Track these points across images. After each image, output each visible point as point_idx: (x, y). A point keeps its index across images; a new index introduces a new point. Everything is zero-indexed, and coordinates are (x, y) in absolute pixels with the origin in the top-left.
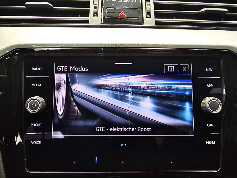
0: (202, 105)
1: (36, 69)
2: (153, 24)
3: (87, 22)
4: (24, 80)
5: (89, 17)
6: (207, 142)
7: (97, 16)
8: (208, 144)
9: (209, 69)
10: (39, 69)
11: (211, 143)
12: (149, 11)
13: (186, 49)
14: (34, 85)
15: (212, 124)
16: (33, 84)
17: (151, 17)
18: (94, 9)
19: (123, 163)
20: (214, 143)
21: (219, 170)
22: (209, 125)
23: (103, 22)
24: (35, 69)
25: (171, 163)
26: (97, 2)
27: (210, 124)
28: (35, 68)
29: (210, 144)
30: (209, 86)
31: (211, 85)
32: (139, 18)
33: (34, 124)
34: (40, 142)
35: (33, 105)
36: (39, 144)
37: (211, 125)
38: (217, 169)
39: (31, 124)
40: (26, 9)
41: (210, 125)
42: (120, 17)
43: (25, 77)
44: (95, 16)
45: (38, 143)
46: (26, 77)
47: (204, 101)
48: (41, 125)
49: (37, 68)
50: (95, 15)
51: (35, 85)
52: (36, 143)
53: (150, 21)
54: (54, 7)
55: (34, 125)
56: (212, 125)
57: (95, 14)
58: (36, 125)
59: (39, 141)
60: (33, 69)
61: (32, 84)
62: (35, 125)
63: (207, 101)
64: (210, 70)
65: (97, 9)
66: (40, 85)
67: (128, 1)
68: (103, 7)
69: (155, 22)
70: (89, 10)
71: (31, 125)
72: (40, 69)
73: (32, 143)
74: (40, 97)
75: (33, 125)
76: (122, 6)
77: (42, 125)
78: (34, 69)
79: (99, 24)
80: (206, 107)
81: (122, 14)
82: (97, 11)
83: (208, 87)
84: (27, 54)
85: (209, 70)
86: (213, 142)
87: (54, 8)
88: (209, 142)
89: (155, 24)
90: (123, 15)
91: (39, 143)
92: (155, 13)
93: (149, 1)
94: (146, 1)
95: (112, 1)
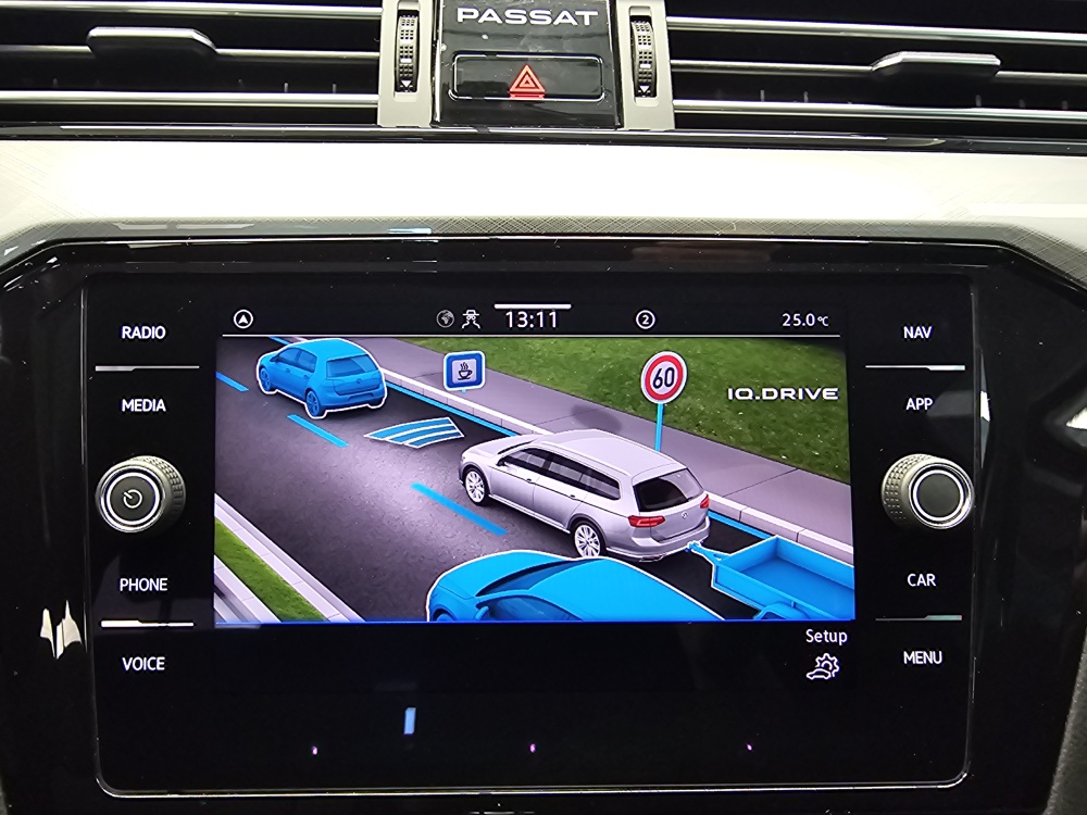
0: (886, 490)
1: (138, 334)
2: (665, 125)
3: (369, 115)
4: (89, 382)
5: (377, 93)
6: (909, 654)
7: (414, 89)
8: (910, 662)
9: (918, 329)
10: (154, 332)
11: (925, 662)
12: (648, 66)
13: (813, 240)
14: (133, 405)
15: (931, 577)
16: (128, 401)
17: (655, 95)
18: (402, 57)
19: (533, 748)
20: (938, 659)
21: (961, 780)
22: (914, 580)
23: (441, 118)
24: (134, 334)
25: (750, 747)
26: (415, 28)
27: (921, 576)
28: (137, 329)
29: (918, 662)
30: (918, 405)
31: (926, 399)
32: (603, 96)
33: (134, 582)
34: (160, 661)
35: (130, 497)
36: (159, 668)
37: (924, 582)
38: (950, 774)
39: (122, 580)
40: (93, 57)
41: (921, 580)
42: (518, 94)
43: (91, 369)
44: (407, 89)
45: (153, 664)
46: (98, 368)
47: (893, 475)
48: (163, 587)
49: (144, 328)
50: (406, 83)
51: (137, 405)
52: (145, 664)
53: (653, 111)
54: (218, 47)
55: (136, 584)
56: (929, 580)
57: (406, 79)
58: (144, 584)
59: (159, 658)
60: (126, 332)
61: (124, 402)
62: (138, 585)
63: (908, 471)
64: (923, 333)
65: (411, 57)
66: (159, 407)
67: (553, 21)
68: (441, 47)
69: (676, 114)
70: (375, 63)
71: (122, 585)
72: (160, 332)
73: (127, 667)
74: (160, 460)
75: (131, 584)
76: (525, 46)
77: (169, 584)
78: (131, 334)
79: (425, 125)
80: (905, 502)
81: (527, 82)
82: (411, 68)
83: (911, 409)
84: (99, 267)
85: (917, 334)
86: (933, 654)
87: (219, 51)
88: (914, 657)
89: (673, 128)
90: (532, 84)
91: (159, 663)
92: (672, 74)
93: (648, 19)
94: (633, 19)
95: (481, 21)
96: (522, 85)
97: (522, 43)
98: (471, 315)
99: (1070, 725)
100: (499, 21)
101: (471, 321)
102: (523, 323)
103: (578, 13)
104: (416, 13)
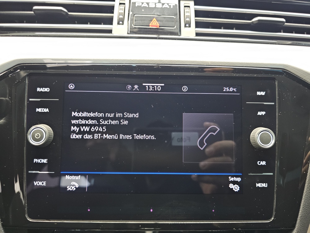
0: (251, 137)
1: (42, 90)
2: (193, 36)
3: (110, 31)
4: (27, 103)
5: (112, 25)
7: (123, 24)
8: (258, 187)
9: (261, 92)
10: (46, 90)
11: (262, 186)
12: (188, 19)
13: (232, 67)
14: (39, 110)
17: (190, 27)
18: (120, 15)
20: (266, 186)
21: (272, 220)
22: (260, 163)
23: (130, 32)
26: (124, 8)
28: (41, 88)
29: (260, 187)
30: (261, 113)
31: (264, 112)
32: (175, 27)
33: (38, 160)
35: (37, 135)
36: (44, 185)
38: (269, 218)
40: (35, 15)
42: (152, 26)
43: (28, 100)
44: (121, 24)
45: (43, 183)
46: (30, 100)
47: (253, 133)
48: (46, 162)
49: (43, 88)
50: (121, 22)
51: (41, 110)
52: (40, 183)
53: (190, 32)
54: (69, 12)
56: (263, 163)
58: (41, 161)
59: (44, 182)
60: (38, 89)
62: (39, 161)
63: (257, 132)
64: (263, 93)
66: (47, 111)
67: (162, 6)
68: (131, 13)
69: (196, 33)
70: (112, 17)
71: (34, 161)
72: (48, 90)
73: (35, 184)
74: (46, 125)
77: (48, 161)
78: (40, 90)
79: (126, 35)
80: (256, 140)
81: (154, 23)
82: (122, 18)
83: (259, 115)
84: (32, 71)
88: (259, 185)
89: (195, 36)
90: (156, 23)
91: (44, 183)
92: (195, 22)
93: (189, 7)
94: (185, 6)
95: (142, 6)
96: (153, 23)
97: (153, 12)
98: (136, 87)
99: (302, 204)
100: (147, 6)
101: (136, 88)
102: (150, 89)
103: (169, 5)
104: (124, 4)
